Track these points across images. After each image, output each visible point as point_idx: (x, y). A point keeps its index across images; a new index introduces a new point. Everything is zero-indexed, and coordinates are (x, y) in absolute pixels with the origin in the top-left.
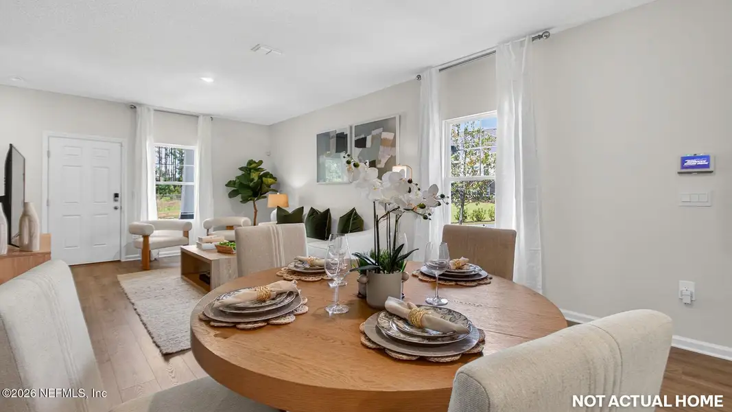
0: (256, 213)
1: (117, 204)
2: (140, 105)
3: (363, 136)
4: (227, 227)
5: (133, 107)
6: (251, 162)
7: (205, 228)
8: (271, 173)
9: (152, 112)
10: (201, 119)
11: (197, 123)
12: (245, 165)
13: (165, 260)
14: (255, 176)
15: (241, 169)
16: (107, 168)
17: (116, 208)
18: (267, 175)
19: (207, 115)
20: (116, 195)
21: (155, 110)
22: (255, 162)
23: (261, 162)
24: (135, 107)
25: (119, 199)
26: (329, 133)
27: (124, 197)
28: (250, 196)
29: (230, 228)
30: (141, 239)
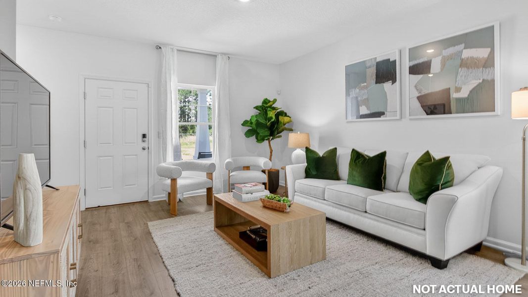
0: (271, 152)
1: (145, 145)
2: (166, 45)
3: (425, 59)
4: (244, 167)
6: (266, 101)
7: (227, 169)
8: (285, 111)
9: (176, 52)
10: (219, 58)
11: (216, 62)
12: (260, 104)
13: (189, 202)
14: (271, 114)
15: (256, 108)
16: (136, 108)
17: (144, 149)
18: (282, 113)
19: (225, 54)
20: (144, 136)
21: (178, 50)
22: (270, 101)
23: (275, 100)
24: (160, 48)
25: (146, 139)
26: (364, 62)
27: (152, 136)
28: (267, 136)
29: (247, 168)
30: (169, 181)
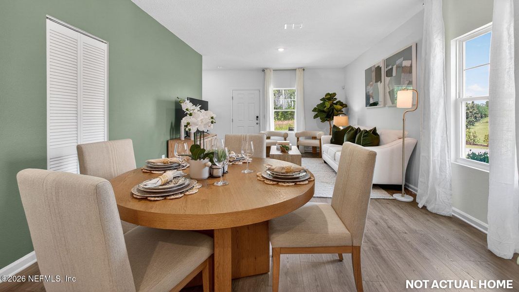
0: (331, 129)
1: (258, 122)
2: (266, 69)
3: (390, 67)
4: (313, 137)
5: (264, 71)
6: (328, 95)
8: (342, 101)
9: (272, 71)
10: (297, 71)
11: (296, 74)
12: (324, 96)
14: (328, 104)
15: (321, 99)
16: (253, 103)
17: (257, 124)
18: (339, 103)
19: (301, 68)
20: (257, 117)
22: (331, 94)
23: (335, 94)
25: (258, 119)
26: (371, 67)
27: (261, 118)
28: (326, 118)
29: (314, 138)
